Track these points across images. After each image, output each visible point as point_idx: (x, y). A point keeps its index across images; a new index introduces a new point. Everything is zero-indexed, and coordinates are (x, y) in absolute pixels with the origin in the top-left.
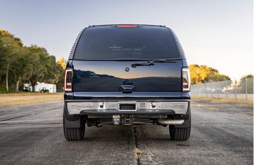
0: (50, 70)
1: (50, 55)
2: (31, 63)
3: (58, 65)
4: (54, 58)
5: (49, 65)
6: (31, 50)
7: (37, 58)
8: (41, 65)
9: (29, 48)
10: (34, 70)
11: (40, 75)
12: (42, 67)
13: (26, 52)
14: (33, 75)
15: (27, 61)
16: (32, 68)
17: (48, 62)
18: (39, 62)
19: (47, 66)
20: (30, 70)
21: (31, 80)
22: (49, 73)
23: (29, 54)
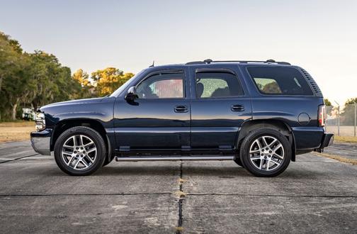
0: (63, 88)
1: (62, 66)
2: (35, 78)
3: (74, 80)
4: (68, 70)
5: (61, 81)
6: (34, 59)
7: (44, 71)
8: (49, 82)
9: (32, 55)
10: (39, 88)
11: (48, 96)
12: (51, 84)
13: (27, 62)
14: (37, 95)
15: (29, 75)
16: (36, 86)
17: (60, 77)
18: (47, 77)
19: (58, 83)
20: (33, 88)
21: (33, 102)
22: (61, 92)
23: (32, 64)
